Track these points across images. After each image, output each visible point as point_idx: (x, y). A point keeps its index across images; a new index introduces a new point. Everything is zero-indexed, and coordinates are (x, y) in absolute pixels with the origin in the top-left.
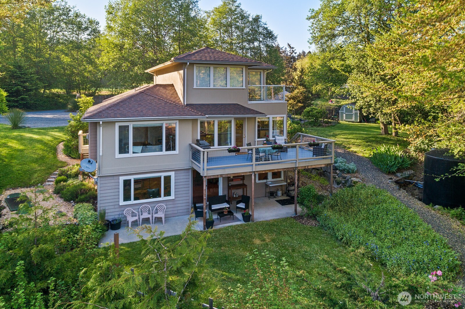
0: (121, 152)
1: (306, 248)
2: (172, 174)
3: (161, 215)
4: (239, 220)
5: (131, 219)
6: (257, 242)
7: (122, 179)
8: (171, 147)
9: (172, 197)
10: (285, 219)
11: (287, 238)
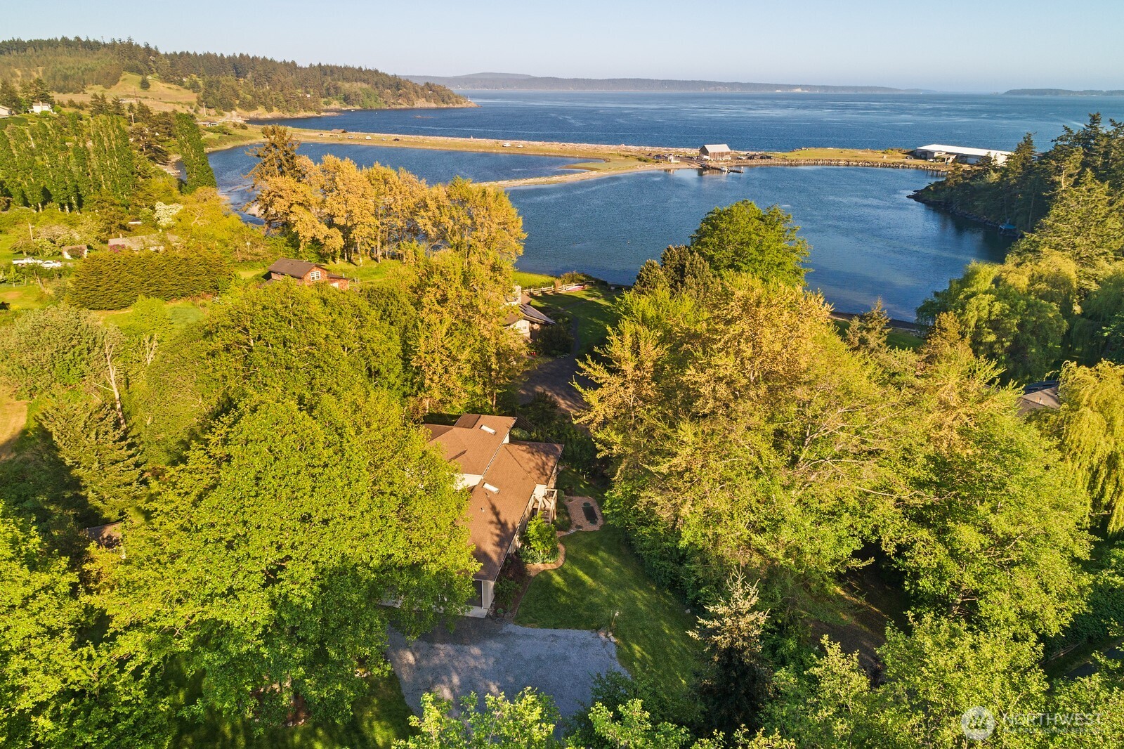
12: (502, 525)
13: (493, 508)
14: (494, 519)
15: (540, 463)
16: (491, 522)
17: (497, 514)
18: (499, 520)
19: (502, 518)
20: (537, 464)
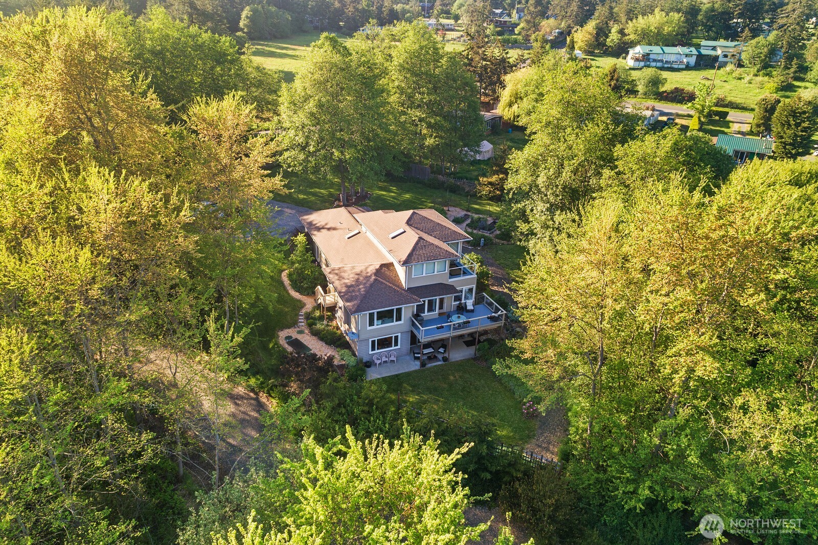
0: (370, 325)
1: (478, 383)
2: (399, 335)
3: (392, 358)
4: (440, 361)
5: (378, 362)
6: (452, 378)
7: (370, 340)
8: (399, 319)
9: (399, 347)
10: (468, 360)
11: (468, 376)
12: (319, 229)
13: (334, 229)
14: (327, 227)
15: (345, 275)
16: (326, 224)
17: (329, 229)
18: (323, 228)
19: (324, 231)
20: (345, 271)
